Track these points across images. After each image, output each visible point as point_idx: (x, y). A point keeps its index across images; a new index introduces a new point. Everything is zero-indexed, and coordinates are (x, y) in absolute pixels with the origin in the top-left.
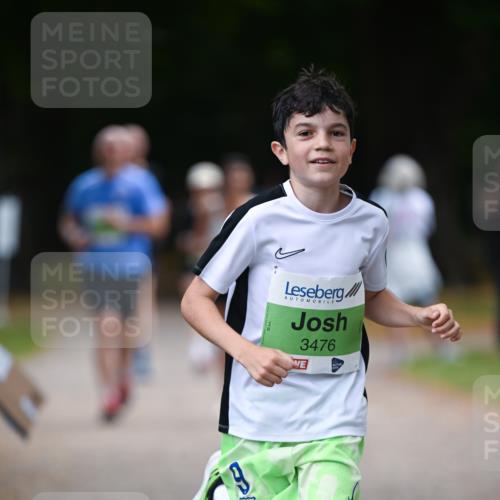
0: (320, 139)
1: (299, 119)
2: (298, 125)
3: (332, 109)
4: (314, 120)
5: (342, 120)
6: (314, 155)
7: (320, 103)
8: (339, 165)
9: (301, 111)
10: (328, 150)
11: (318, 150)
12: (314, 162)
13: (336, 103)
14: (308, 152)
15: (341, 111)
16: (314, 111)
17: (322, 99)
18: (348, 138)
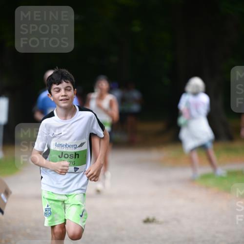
0: (63, 92)
1: (55, 86)
2: (54, 89)
3: (65, 81)
4: (60, 86)
5: (70, 85)
6: (61, 98)
7: (61, 80)
8: (70, 100)
9: (55, 83)
10: (65, 96)
11: (62, 96)
12: (61, 100)
13: (66, 79)
14: (59, 97)
15: (68, 81)
16: (59, 83)
17: (61, 79)
18: (72, 90)
